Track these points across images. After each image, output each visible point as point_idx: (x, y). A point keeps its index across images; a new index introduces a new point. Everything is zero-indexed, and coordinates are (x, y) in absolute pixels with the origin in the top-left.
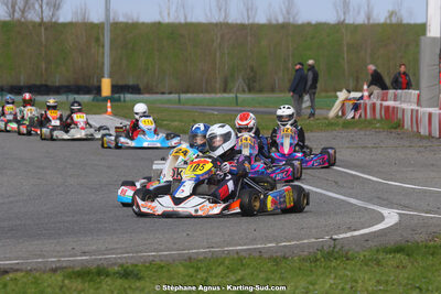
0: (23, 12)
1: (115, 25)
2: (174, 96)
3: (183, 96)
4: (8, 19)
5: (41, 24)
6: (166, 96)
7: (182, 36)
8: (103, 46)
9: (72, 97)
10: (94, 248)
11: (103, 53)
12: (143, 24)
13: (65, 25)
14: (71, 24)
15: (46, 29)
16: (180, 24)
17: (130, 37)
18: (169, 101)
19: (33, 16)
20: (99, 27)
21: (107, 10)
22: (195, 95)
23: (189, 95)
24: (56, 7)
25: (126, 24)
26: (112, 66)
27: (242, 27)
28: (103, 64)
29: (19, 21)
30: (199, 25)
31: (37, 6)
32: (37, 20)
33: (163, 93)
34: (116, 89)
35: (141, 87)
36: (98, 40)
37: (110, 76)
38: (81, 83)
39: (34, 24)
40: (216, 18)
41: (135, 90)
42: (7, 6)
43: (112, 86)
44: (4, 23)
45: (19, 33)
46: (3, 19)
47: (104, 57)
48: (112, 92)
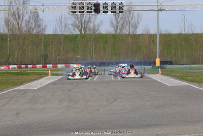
0: (121, 30)
1: (161, 35)
2: (188, 66)
3: (192, 66)
4: (114, 33)
5: (128, 35)
6: (184, 66)
7: (190, 39)
8: (156, 44)
9: (143, 67)
10: (161, 133)
11: (156, 47)
12: (173, 34)
13: (139, 35)
14: (142, 35)
15: (131, 37)
16: (190, 34)
17: (168, 40)
18: (185, 68)
19: (125, 32)
20: (155, 36)
22: (197, 65)
23: (194, 65)
24: (136, 27)
25: (166, 34)
26: (160, 52)
28: (156, 52)
29: (119, 34)
30: (198, 34)
31: (127, 27)
32: (127, 33)
33: (182, 65)
34: (162, 63)
35: (173, 62)
36: (153, 41)
37: (160, 58)
38: (147, 60)
39: (126, 35)
41: (171, 63)
42: (114, 28)
43: (160, 62)
44: (113, 34)
45: (119, 39)
46: (112, 33)
47: (156, 49)
48: (160, 64)
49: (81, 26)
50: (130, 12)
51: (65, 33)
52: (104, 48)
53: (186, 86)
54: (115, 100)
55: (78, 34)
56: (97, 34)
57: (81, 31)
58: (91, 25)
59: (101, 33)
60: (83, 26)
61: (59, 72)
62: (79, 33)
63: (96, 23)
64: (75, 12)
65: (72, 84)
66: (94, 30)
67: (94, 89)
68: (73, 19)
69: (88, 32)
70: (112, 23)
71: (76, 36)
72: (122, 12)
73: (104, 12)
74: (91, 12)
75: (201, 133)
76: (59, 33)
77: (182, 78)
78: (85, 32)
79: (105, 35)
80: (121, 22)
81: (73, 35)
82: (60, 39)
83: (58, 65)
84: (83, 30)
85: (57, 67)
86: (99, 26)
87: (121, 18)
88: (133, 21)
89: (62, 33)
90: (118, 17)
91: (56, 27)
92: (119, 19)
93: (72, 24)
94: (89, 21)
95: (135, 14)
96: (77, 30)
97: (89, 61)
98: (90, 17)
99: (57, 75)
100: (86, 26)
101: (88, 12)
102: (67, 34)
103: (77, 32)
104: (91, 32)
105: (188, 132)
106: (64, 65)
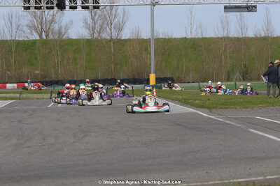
0: (99, 33)
1: (157, 40)
2: (196, 84)
3: (201, 84)
4: (90, 38)
5: (110, 41)
6: (191, 84)
7: (200, 46)
8: (150, 54)
11: (150, 58)
12: (175, 39)
13: (125, 41)
14: (129, 40)
15: (114, 43)
16: (199, 39)
17: (168, 47)
18: (192, 87)
19: (106, 36)
20: (147, 42)
21: (152, 30)
24: (120, 29)
25: (164, 39)
26: (156, 65)
27: (238, 39)
28: (150, 64)
29: (97, 39)
30: (211, 38)
31: (108, 30)
32: (109, 38)
33: (189, 82)
34: (159, 80)
35: (174, 78)
36: (147, 49)
37: (155, 73)
38: (137, 77)
39: (106, 40)
40: (221, 34)
42: (89, 29)
43: (157, 79)
44: (88, 40)
45: (97, 46)
46: (87, 38)
47: (150, 61)
48: (156, 82)
49: (42, 28)
50: (112, 6)
51: (17, 39)
52: (75, 59)
53: (191, 113)
54: (86, 136)
55: (36, 40)
56: (64, 40)
57: (40, 35)
58: (56, 27)
59: (70, 37)
60: (44, 27)
61: (8, 95)
62: (38, 38)
63: (63, 24)
64: (28, 8)
65: (25, 111)
66: (60, 33)
67: (58, 120)
68: (29, 18)
69: (51, 37)
70: (86, 23)
71: (34, 42)
72: (98, 7)
73: (71, 7)
74: (52, 8)
75: (205, 182)
76: (8, 38)
77: (185, 102)
78: (47, 36)
79: (76, 40)
80: (100, 22)
81: (29, 41)
82: (9, 46)
83: (8, 85)
84: (43, 33)
85: (5, 87)
86: (67, 27)
87: (99, 16)
88: (116, 21)
89: (13, 38)
90: (95, 15)
91: (3, 30)
92: (97, 17)
93: (27, 26)
94: (52, 21)
95: (119, 10)
96: (35, 33)
97: (53, 79)
98: (53, 15)
99: (6, 99)
100: (49, 28)
101: (47, 8)
102: (20, 39)
103: (36, 37)
104: (56, 37)
105: (187, 180)
106: (15, 85)
